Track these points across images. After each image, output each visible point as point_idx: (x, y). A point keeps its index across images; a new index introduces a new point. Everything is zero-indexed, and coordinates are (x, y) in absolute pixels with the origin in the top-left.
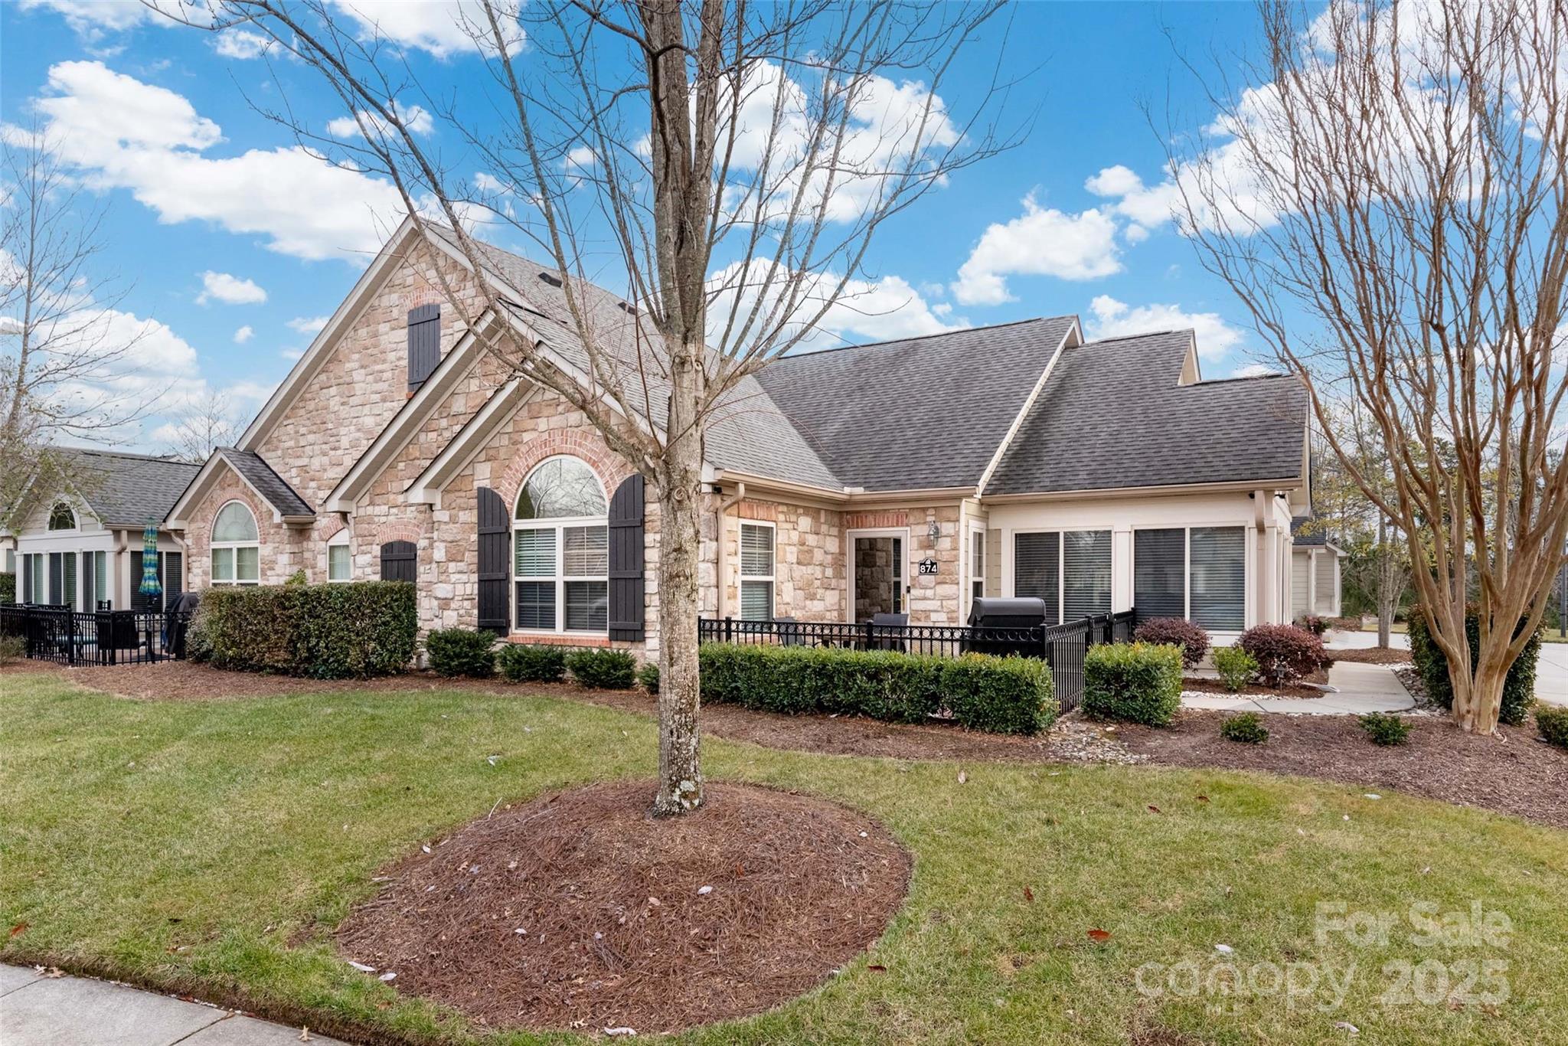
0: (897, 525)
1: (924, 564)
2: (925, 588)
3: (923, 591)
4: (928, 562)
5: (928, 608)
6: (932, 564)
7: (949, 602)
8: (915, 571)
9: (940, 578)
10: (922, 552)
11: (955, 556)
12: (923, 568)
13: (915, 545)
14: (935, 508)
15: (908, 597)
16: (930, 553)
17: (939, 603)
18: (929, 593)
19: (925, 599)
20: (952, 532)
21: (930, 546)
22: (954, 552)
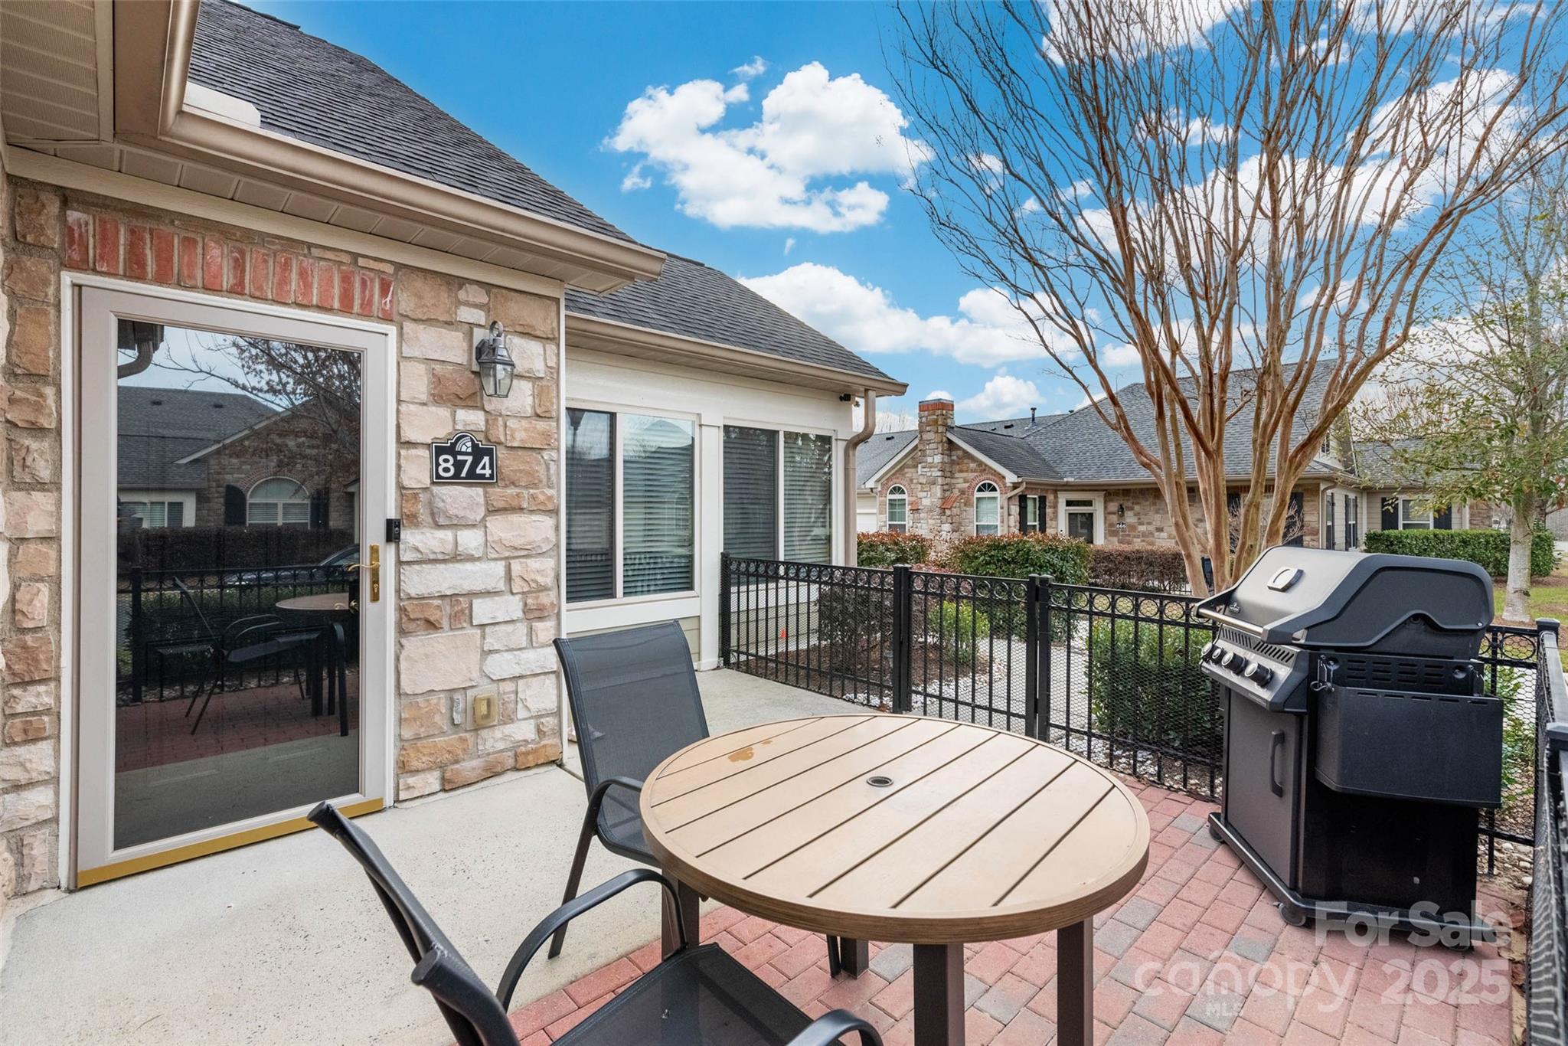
0: (346, 309)
1: (452, 450)
2: (456, 524)
3: (447, 535)
4: (466, 446)
5: (467, 586)
6: (478, 453)
7: (534, 564)
8: (418, 472)
9: (500, 494)
10: (444, 412)
11: (547, 435)
12: (447, 462)
13: (419, 385)
14: (487, 286)
15: (388, 554)
16: (471, 419)
17: (499, 568)
18: (471, 540)
19: (455, 557)
20: (539, 369)
21: (471, 399)
22: (541, 425)
